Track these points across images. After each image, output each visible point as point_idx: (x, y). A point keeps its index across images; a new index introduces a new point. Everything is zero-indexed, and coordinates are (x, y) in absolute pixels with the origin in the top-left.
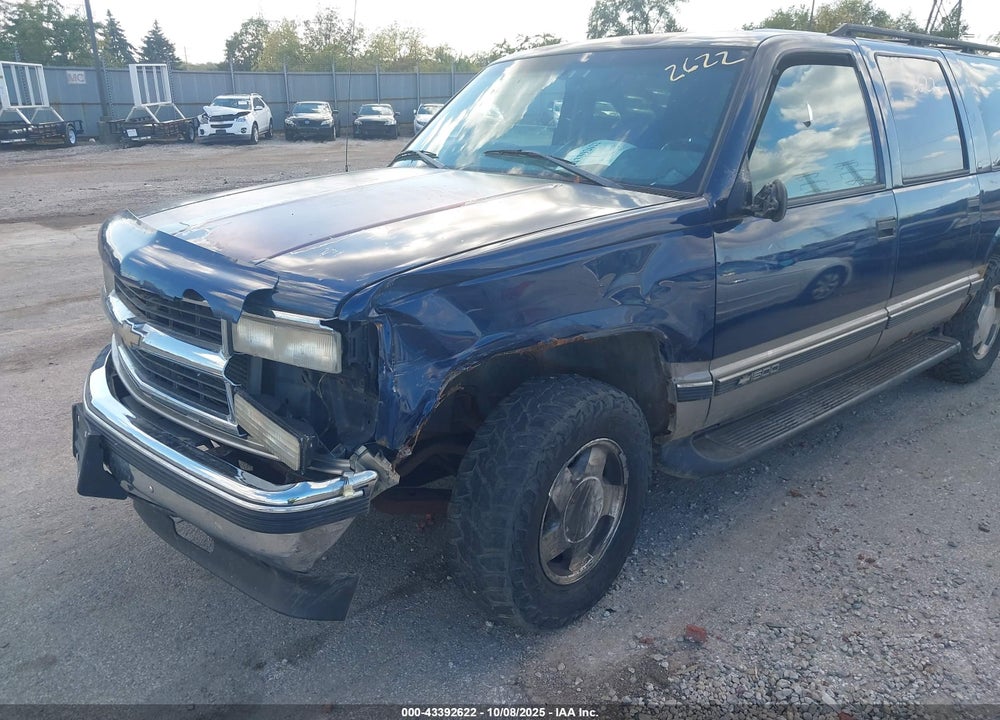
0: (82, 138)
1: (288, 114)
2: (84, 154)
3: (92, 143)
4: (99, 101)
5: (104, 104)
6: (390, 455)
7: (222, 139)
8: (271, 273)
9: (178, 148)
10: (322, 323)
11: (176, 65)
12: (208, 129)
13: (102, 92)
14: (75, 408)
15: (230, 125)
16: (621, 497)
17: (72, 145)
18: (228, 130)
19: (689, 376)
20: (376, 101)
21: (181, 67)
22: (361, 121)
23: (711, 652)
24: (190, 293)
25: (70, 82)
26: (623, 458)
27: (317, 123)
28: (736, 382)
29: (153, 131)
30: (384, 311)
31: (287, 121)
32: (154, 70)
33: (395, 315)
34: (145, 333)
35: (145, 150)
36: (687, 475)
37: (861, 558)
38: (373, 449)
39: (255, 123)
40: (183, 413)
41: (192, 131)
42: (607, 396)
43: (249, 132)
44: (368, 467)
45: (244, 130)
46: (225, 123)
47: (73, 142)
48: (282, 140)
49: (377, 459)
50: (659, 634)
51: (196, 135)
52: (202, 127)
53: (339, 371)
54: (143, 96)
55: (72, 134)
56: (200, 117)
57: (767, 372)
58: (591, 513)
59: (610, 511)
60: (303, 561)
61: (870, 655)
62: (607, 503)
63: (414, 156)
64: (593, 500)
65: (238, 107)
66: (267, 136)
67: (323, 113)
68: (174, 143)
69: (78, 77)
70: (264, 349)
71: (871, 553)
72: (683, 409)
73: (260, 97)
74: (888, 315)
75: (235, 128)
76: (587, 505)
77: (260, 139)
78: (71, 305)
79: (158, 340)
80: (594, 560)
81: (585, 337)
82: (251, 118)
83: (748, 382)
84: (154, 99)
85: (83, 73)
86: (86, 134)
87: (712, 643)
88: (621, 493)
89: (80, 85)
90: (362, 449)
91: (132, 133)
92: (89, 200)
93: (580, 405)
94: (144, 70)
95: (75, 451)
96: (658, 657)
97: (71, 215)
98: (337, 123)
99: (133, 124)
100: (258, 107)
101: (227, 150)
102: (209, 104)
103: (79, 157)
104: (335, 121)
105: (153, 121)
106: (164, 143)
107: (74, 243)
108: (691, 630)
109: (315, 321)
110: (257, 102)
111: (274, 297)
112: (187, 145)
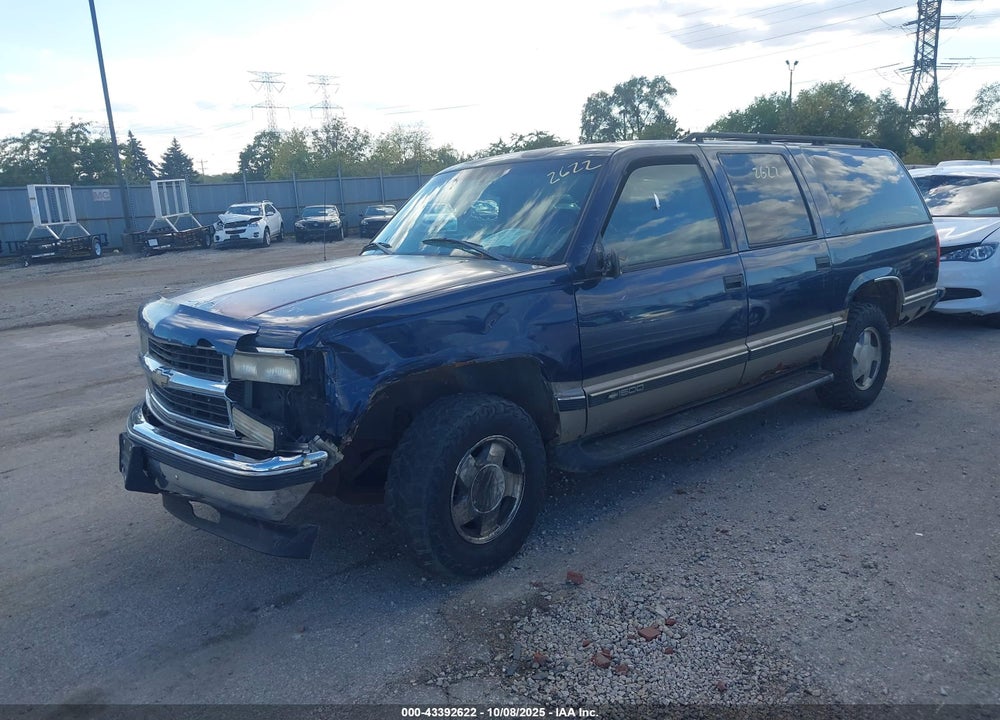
0: (107, 250)
1: (298, 217)
2: (109, 264)
3: (116, 254)
4: (122, 216)
5: (128, 218)
6: (337, 441)
7: (236, 243)
8: (256, 324)
9: (195, 254)
10: (286, 352)
11: (195, 179)
12: (222, 235)
13: (125, 208)
14: (121, 436)
15: (244, 231)
16: (520, 482)
17: (99, 257)
18: (242, 235)
19: (565, 392)
20: (381, 203)
21: (198, 180)
22: (367, 221)
23: (585, 589)
24: (202, 342)
25: (96, 199)
26: (519, 452)
27: (327, 224)
28: (605, 398)
29: (172, 240)
30: (328, 343)
31: (297, 224)
32: (174, 185)
33: (335, 346)
34: (171, 375)
35: (164, 256)
36: (577, 470)
37: (717, 530)
38: (324, 436)
39: (267, 227)
40: (198, 429)
41: (208, 237)
42: (499, 405)
43: (261, 236)
44: (321, 449)
45: (256, 234)
46: (239, 228)
47: (98, 254)
48: (292, 242)
49: (327, 444)
50: (548, 580)
51: (212, 241)
52: (218, 233)
53: (299, 383)
54: (164, 209)
55: (98, 247)
56: (215, 225)
57: (633, 391)
58: (495, 492)
59: (513, 493)
60: (279, 512)
61: (701, 586)
62: (508, 486)
63: (374, 247)
64: (496, 482)
65: (251, 213)
66: (279, 239)
67: (332, 216)
68: (191, 249)
69: (103, 194)
70: (252, 376)
71: (726, 527)
72: (564, 416)
73: (271, 203)
74: (748, 349)
75: (248, 233)
76: (491, 485)
77: (272, 242)
78: (105, 387)
79: (180, 379)
80: (501, 529)
81: (477, 361)
82: (262, 223)
83: (617, 398)
84: (173, 211)
85: (107, 190)
86: (110, 246)
87: (587, 584)
88: (521, 480)
89: (105, 202)
90: (318, 437)
91: (153, 242)
92: (117, 303)
93: (477, 409)
94: (164, 185)
95: (121, 466)
96: (544, 594)
97: (101, 317)
98: (344, 224)
99: (154, 234)
100: (269, 213)
101: (241, 254)
102: (224, 213)
103: (104, 267)
104: (342, 223)
105: (172, 231)
106: (181, 250)
107: (105, 339)
108: (570, 575)
109: (281, 351)
110: (268, 208)
111: (257, 339)
112: (204, 251)
